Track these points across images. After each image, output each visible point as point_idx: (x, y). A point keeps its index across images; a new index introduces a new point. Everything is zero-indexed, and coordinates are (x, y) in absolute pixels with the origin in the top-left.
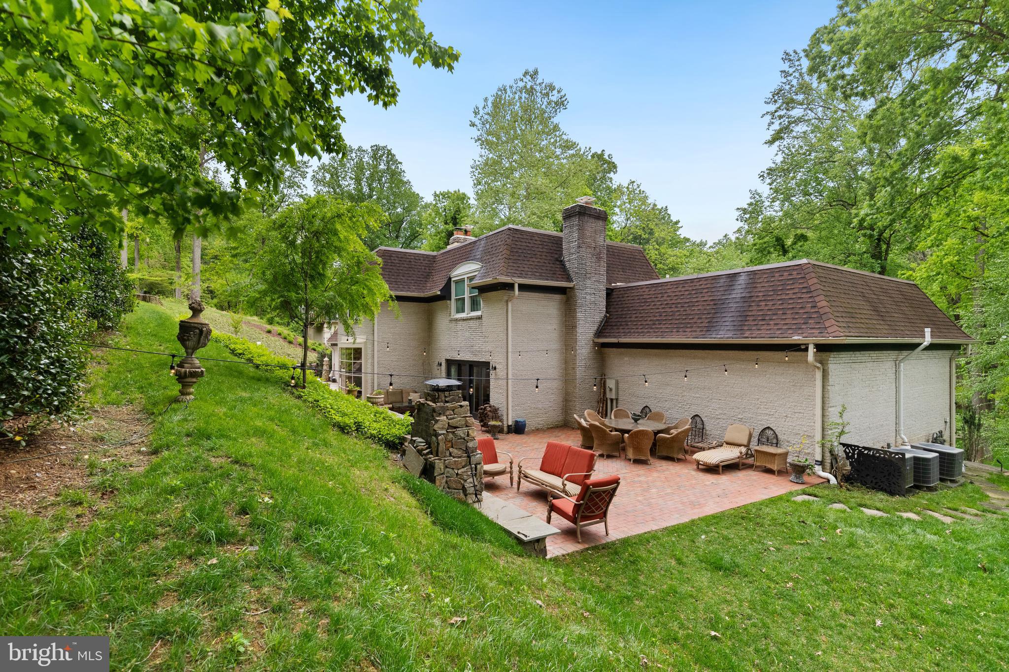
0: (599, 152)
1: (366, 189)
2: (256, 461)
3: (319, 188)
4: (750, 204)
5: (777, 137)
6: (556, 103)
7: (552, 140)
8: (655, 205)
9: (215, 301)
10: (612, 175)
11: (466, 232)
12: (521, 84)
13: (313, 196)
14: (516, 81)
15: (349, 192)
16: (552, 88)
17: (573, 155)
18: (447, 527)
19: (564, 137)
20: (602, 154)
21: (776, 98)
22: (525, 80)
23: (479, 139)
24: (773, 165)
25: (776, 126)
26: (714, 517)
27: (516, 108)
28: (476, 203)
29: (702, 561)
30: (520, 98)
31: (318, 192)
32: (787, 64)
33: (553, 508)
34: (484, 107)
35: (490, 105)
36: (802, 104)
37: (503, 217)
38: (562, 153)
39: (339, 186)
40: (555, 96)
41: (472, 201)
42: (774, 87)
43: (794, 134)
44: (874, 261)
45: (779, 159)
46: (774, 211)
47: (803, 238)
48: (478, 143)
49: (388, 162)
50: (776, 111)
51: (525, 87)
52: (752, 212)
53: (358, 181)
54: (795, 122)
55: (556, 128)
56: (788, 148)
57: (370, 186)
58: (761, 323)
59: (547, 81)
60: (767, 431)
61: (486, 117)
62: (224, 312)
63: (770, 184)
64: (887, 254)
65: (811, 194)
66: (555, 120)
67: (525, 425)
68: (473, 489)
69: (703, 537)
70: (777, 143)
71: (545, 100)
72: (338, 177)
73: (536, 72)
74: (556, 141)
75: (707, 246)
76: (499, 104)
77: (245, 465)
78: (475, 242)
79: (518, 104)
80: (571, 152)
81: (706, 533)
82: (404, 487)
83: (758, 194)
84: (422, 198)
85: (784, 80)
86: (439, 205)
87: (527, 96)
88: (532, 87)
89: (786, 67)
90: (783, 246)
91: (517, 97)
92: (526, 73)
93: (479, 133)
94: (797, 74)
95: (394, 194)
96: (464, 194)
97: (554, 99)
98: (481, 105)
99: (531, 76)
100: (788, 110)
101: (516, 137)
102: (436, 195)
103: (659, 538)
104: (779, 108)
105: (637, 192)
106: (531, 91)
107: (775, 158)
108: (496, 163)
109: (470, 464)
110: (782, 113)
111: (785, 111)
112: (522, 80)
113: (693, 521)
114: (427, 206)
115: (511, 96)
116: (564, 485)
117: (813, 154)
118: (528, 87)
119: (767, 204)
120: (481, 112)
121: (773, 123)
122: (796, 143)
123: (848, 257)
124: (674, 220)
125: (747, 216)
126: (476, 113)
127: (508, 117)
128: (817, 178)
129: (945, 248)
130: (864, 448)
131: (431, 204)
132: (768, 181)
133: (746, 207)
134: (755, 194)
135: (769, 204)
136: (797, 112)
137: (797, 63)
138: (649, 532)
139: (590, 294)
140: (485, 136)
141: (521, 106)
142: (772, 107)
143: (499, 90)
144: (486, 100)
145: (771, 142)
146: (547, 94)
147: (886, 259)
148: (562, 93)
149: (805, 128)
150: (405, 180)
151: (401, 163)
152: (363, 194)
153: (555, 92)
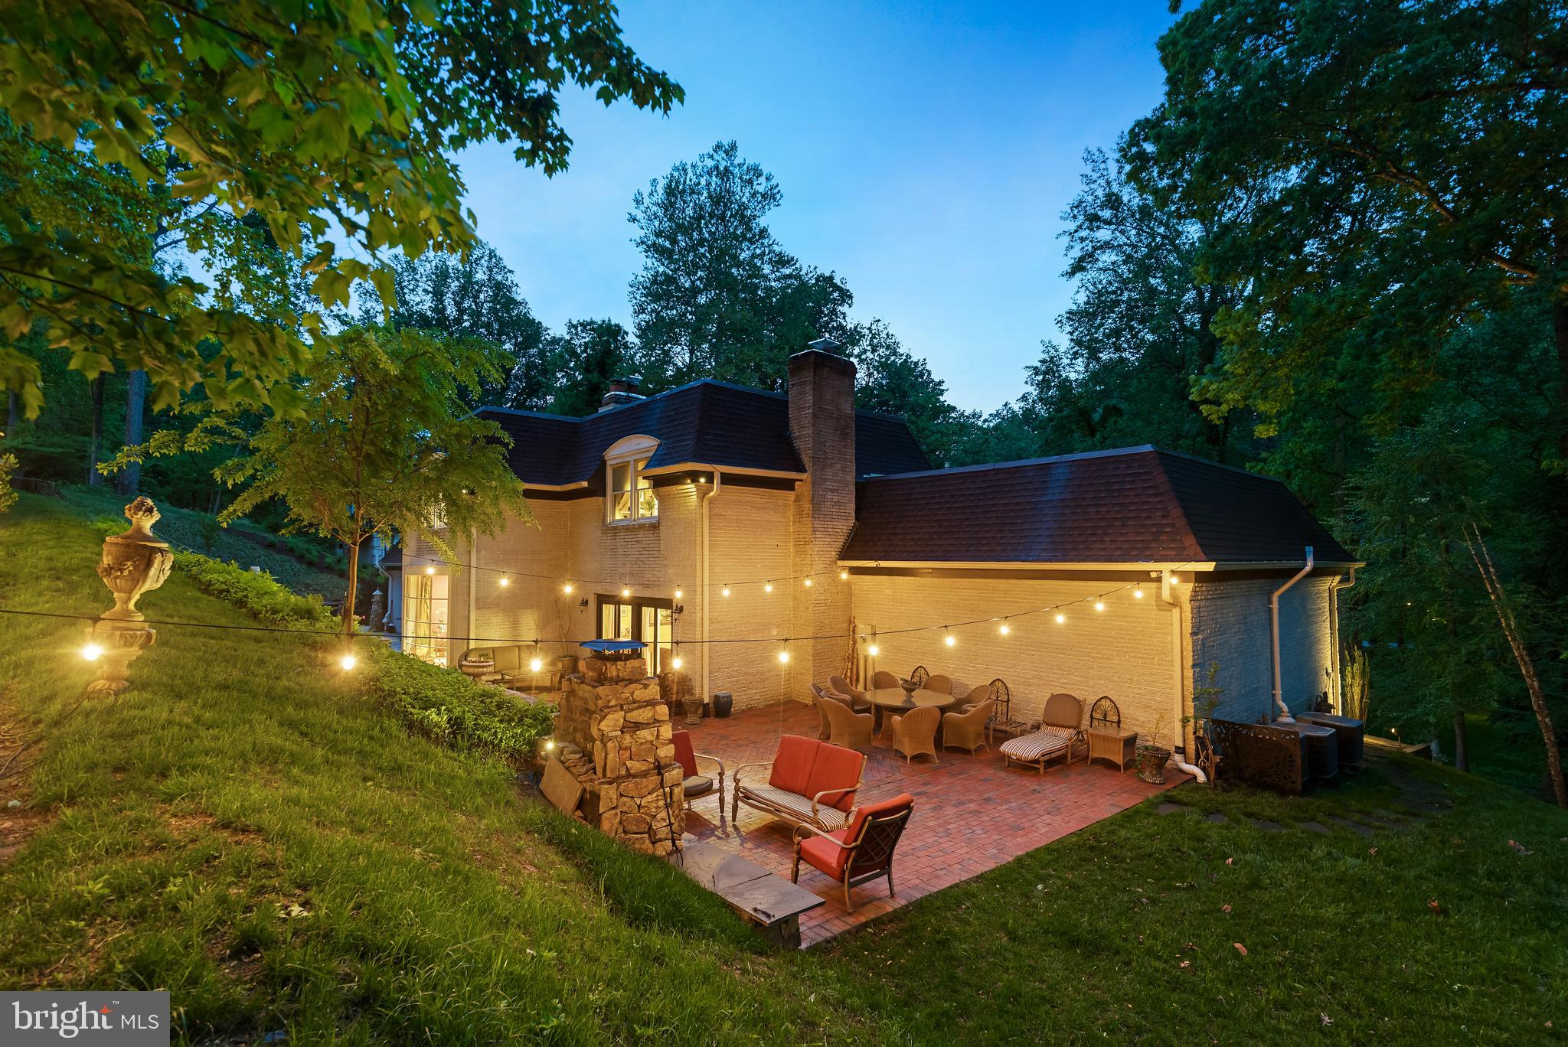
0: (827, 274)
1: (451, 311)
2: (267, 819)
3: (369, 305)
4: (1043, 362)
5: (1078, 267)
6: (763, 196)
7: (758, 251)
8: (909, 356)
9: (169, 489)
10: (844, 308)
11: (630, 387)
12: (710, 163)
13: (357, 317)
14: (702, 157)
15: (422, 316)
16: (758, 173)
17: (790, 276)
18: (638, 918)
19: (775, 248)
20: (831, 278)
21: (1076, 212)
22: (716, 157)
23: (643, 243)
24: (1074, 307)
25: (1076, 253)
26: (1048, 849)
27: (702, 198)
28: (637, 341)
29: (1046, 932)
30: (709, 184)
31: (367, 312)
32: (1090, 166)
33: (801, 856)
34: (651, 194)
35: (660, 190)
36: (1109, 223)
37: (680, 364)
38: (773, 272)
39: (405, 303)
40: (761, 186)
41: (632, 339)
42: (1073, 198)
43: (1100, 265)
44: (1210, 446)
45: (1082, 298)
46: (1075, 371)
47: (1116, 411)
48: (642, 248)
49: (490, 269)
50: (1076, 231)
51: (717, 168)
52: (1047, 372)
53: (438, 295)
54: (1101, 247)
55: (763, 233)
56: (1094, 284)
57: (458, 304)
58: (1091, 539)
59: (751, 161)
60: (1103, 702)
61: (655, 208)
62: (185, 511)
63: (1071, 333)
64: (1225, 437)
65: (1125, 350)
66: (763, 222)
67: (731, 702)
68: (667, 830)
69: (1040, 887)
70: (1079, 275)
71: (747, 191)
72: (402, 288)
73: (733, 147)
74: (764, 252)
75: (982, 419)
76: (674, 191)
77: (245, 830)
78: (645, 404)
79: (705, 194)
80: (787, 271)
81: (1043, 879)
82: (550, 842)
83: (1053, 347)
84: (547, 329)
85: (1087, 189)
86: (576, 342)
87: (719, 182)
88: (726, 168)
89: (1087, 169)
90: (1089, 421)
91: (703, 182)
92: (718, 147)
93: (642, 233)
94: (1102, 182)
95: (500, 320)
96: (617, 326)
97: (761, 189)
98: (646, 190)
99: (726, 152)
100: (1092, 230)
101: (702, 242)
102: (572, 326)
103: (974, 896)
104: (1080, 227)
105: (883, 335)
106: (725, 174)
107: (1077, 297)
108: (670, 280)
109: (662, 787)
110: (1084, 233)
111: (1088, 231)
112: (711, 157)
113: (1019, 860)
114: (555, 341)
115: (694, 180)
116: (815, 811)
117: (1126, 294)
118: (722, 168)
119: (1066, 361)
120: (647, 201)
121: (1072, 247)
122: (1102, 277)
123: (1178, 440)
124: (937, 380)
125: (1040, 378)
126: (638, 202)
127: (690, 212)
128: (1132, 328)
129: (1305, 432)
130: (1241, 725)
131: (561, 339)
132: (1069, 329)
133: (1038, 364)
134: (1049, 346)
135: (1068, 361)
136: (1104, 234)
137: (1102, 166)
138: (957, 885)
139: (832, 491)
140: (653, 238)
141: (710, 196)
142: (1072, 226)
143: (676, 169)
144: (654, 182)
145: (1071, 274)
146: (750, 182)
147: (1224, 444)
148: (774, 182)
149: (1114, 258)
150: (518, 299)
151: (511, 272)
152: (447, 319)
153: (762, 180)
